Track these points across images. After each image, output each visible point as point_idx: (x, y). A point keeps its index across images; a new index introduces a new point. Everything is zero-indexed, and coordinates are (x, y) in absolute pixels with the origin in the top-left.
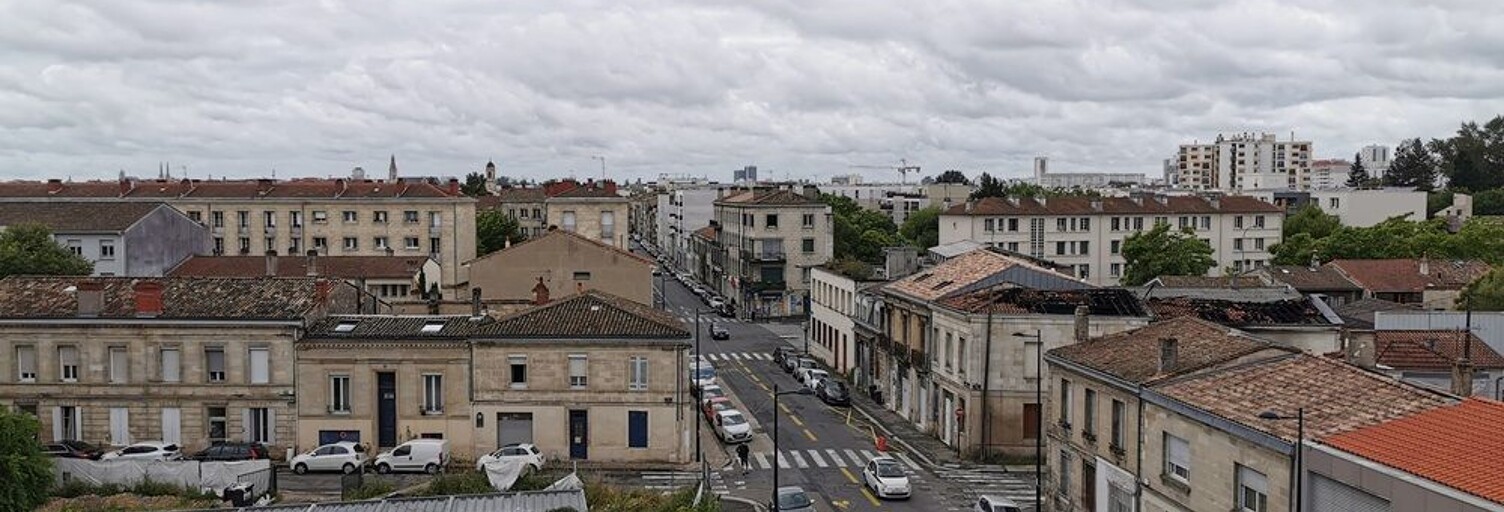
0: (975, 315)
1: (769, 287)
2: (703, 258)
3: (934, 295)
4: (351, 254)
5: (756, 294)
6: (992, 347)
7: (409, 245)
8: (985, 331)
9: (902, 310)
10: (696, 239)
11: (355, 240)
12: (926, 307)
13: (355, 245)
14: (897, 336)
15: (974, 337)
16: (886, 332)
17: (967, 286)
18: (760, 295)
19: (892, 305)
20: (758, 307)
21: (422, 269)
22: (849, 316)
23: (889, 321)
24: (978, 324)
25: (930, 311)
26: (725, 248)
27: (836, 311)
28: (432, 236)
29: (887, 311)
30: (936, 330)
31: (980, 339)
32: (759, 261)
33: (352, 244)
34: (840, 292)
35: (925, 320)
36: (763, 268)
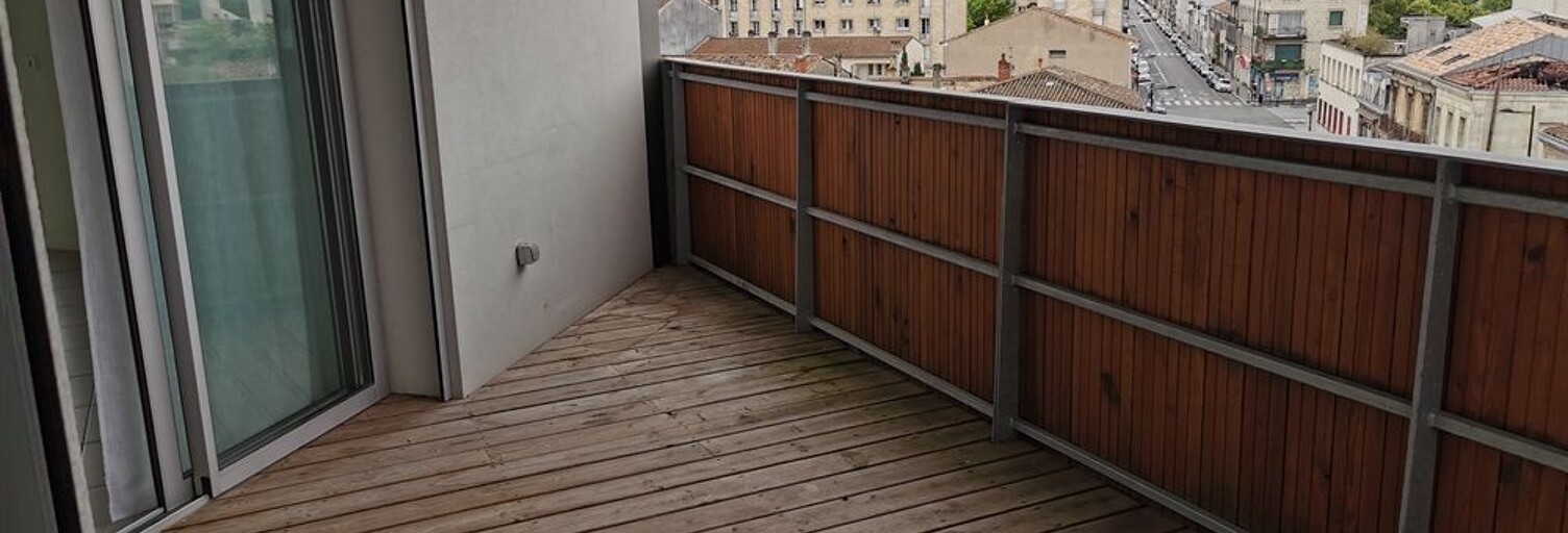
0: (1478, 92)
1: (1283, 66)
2: (1217, 38)
3: (1443, 70)
4: (847, 35)
5: (1267, 75)
6: (1497, 127)
7: (900, 26)
8: (1491, 110)
9: (1407, 87)
10: (1213, 14)
11: (851, 22)
12: (1429, 83)
13: (851, 27)
14: (1400, 119)
15: (1476, 116)
16: (1389, 112)
17: (1484, 60)
18: (1271, 76)
19: (1397, 82)
20: (1269, 89)
21: (904, 48)
22: (1355, 96)
23: (1394, 100)
24: (1483, 100)
25: (1435, 88)
26: (1240, 24)
27: (1343, 90)
28: (922, 17)
29: (1392, 89)
30: (1439, 109)
31: (1482, 119)
32: (1273, 38)
33: (848, 27)
34: (1348, 69)
35: (1428, 98)
36: (1277, 46)
